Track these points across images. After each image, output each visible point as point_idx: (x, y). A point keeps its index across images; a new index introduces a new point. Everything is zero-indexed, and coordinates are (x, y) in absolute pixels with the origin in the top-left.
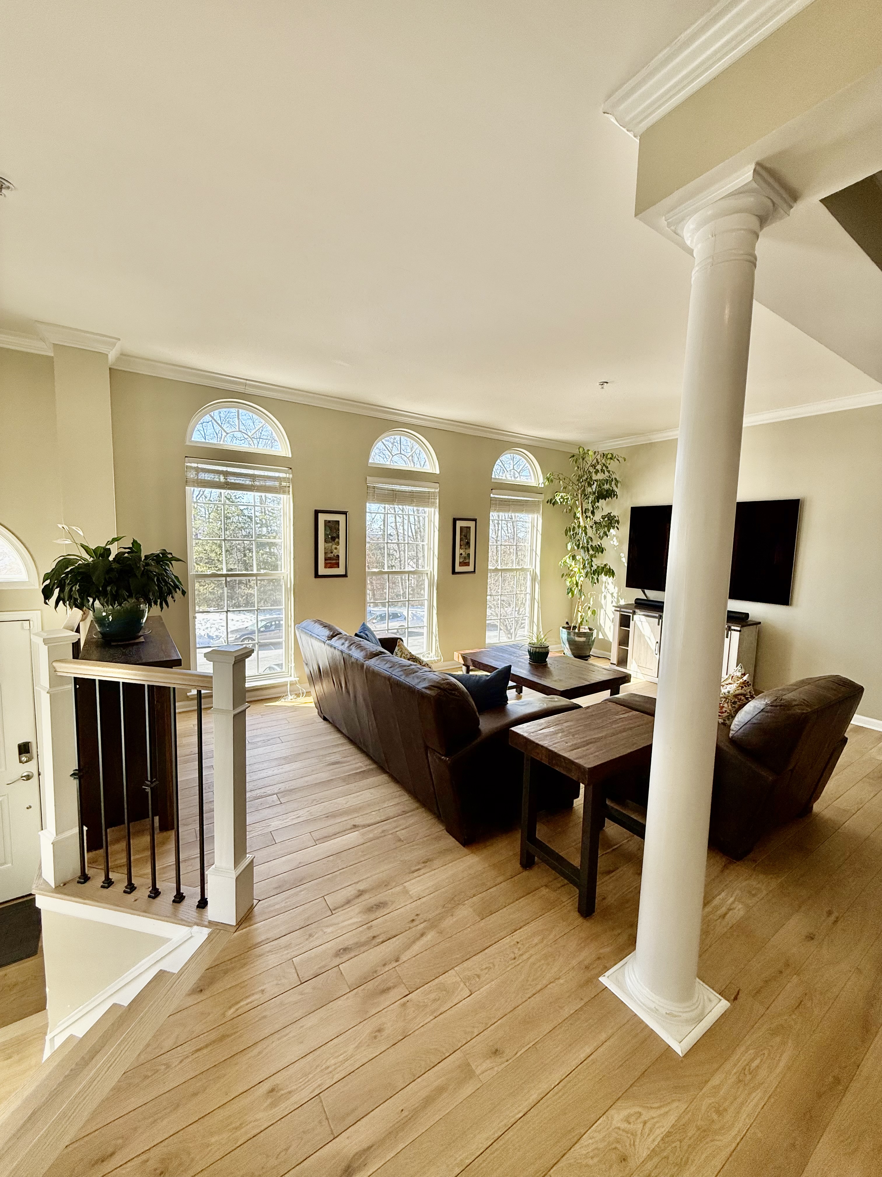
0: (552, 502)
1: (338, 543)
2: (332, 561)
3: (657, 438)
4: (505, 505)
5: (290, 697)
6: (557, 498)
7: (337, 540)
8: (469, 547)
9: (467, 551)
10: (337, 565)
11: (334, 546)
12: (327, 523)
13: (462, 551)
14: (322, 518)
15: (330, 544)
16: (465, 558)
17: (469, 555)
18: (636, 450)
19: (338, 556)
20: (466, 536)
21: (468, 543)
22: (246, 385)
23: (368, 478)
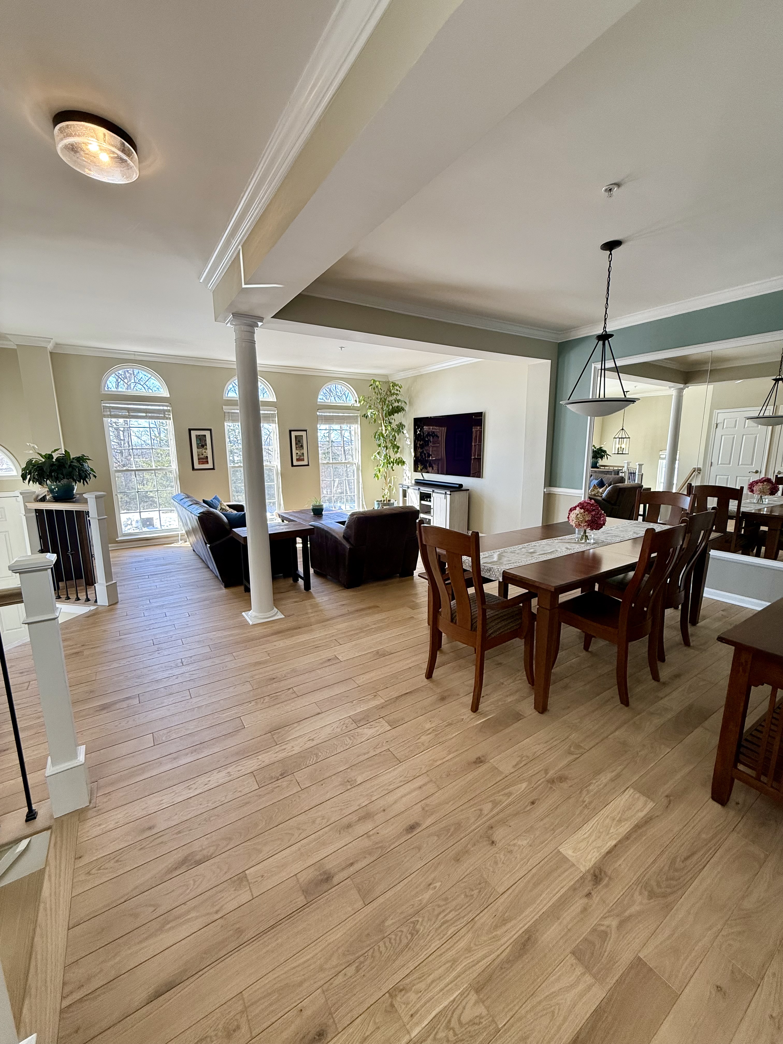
0: (365, 416)
1: (206, 449)
2: (204, 460)
3: (424, 371)
4: (328, 420)
5: (180, 542)
6: (369, 414)
7: (205, 447)
8: (303, 448)
9: (302, 451)
10: (207, 462)
11: (204, 451)
12: (197, 436)
13: (297, 452)
14: (194, 433)
15: (201, 450)
16: (300, 456)
17: (303, 454)
18: (416, 378)
19: (207, 457)
20: (299, 441)
21: (302, 446)
22: (135, 355)
23: (224, 407)
